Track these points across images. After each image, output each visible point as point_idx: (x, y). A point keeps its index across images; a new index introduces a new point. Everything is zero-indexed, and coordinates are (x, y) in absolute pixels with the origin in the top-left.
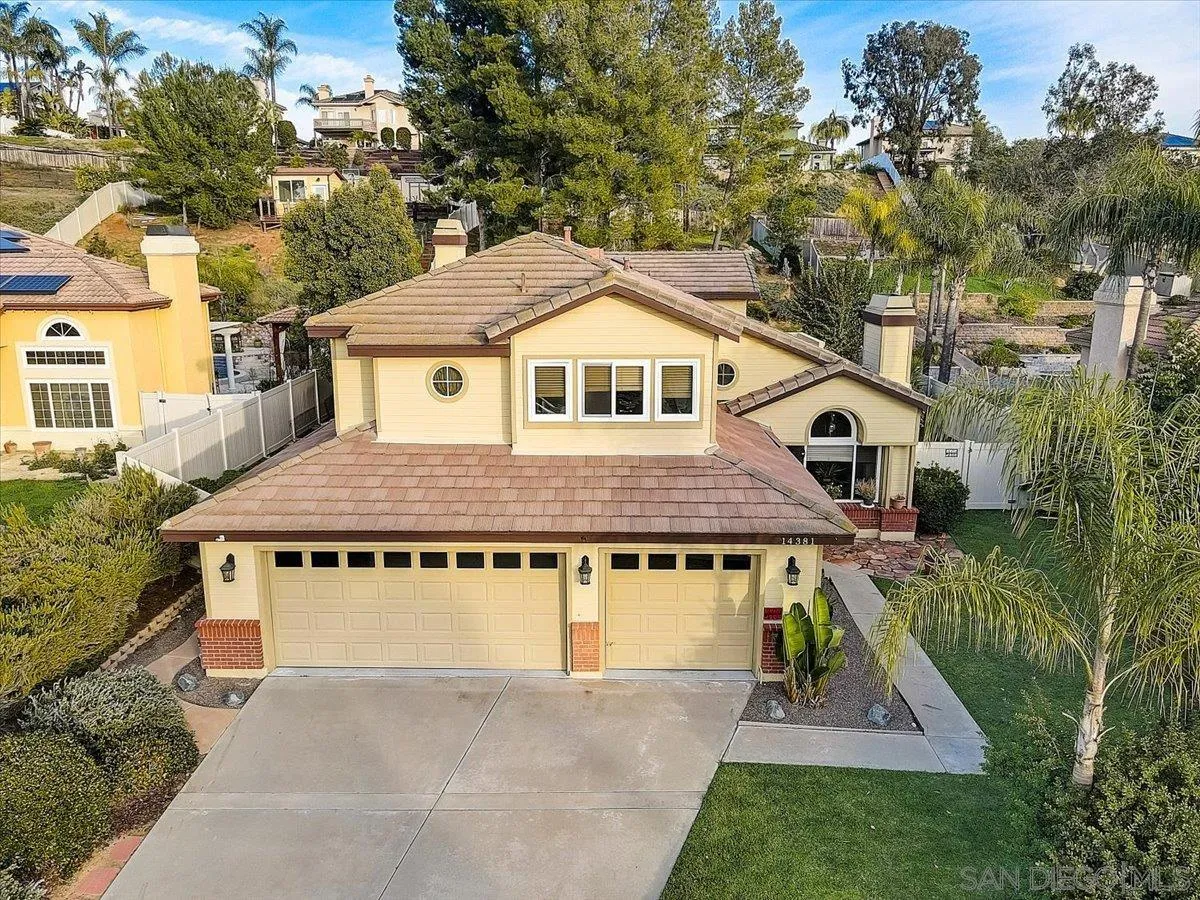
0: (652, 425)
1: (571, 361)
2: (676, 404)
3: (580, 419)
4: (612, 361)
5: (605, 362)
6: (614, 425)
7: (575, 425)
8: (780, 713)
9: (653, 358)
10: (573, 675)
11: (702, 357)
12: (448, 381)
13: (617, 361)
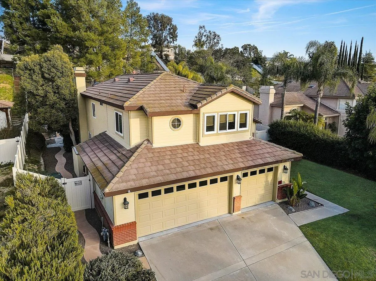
0: (237, 132)
1: (216, 114)
2: (243, 125)
3: (219, 132)
4: (227, 113)
5: (225, 113)
6: (228, 133)
7: (217, 134)
8: (294, 210)
9: (238, 111)
10: (234, 214)
11: (249, 110)
12: (176, 123)
13: (229, 112)
